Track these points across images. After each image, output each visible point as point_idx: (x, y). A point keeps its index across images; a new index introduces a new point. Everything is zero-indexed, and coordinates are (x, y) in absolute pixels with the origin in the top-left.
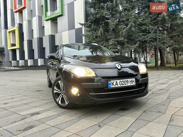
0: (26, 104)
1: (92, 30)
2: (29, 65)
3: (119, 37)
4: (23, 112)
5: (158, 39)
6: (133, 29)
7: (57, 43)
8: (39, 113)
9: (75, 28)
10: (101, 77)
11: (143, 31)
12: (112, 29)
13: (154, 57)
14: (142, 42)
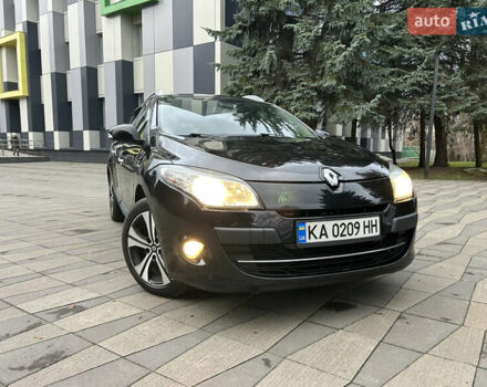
0: (43, 274)
1: (244, 52)
2: (57, 147)
3: (322, 75)
4: (33, 303)
5: (435, 87)
6: (364, 54)
7: (139, 87)
8: (82, 309)
9: (195, 44)
10: (277, 211)
11: (393, 63)
12: (301, 51)
13: (417, 139)
14: (389, 95)
